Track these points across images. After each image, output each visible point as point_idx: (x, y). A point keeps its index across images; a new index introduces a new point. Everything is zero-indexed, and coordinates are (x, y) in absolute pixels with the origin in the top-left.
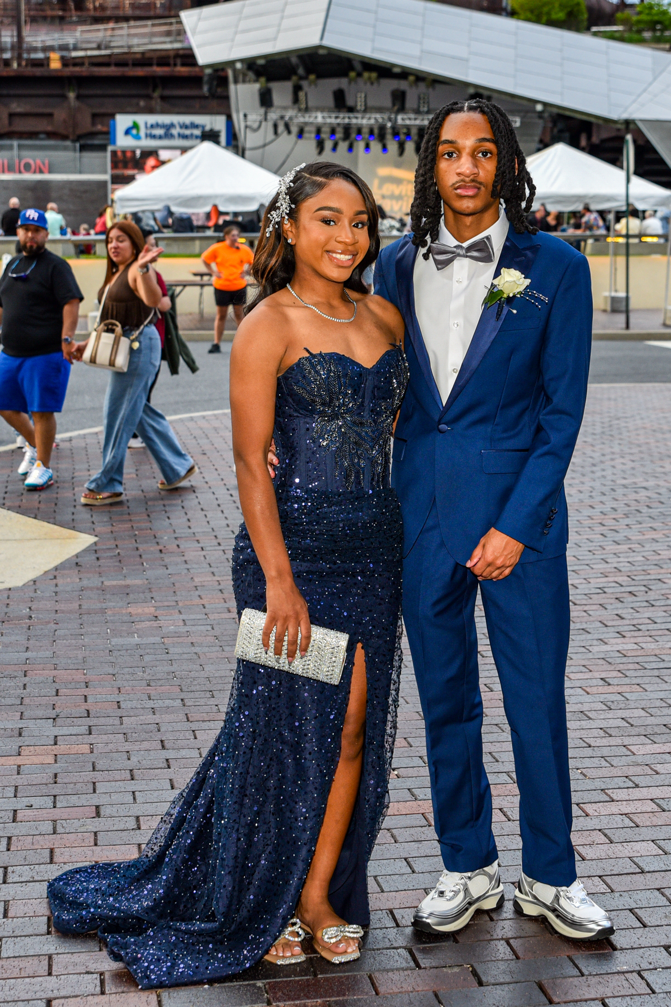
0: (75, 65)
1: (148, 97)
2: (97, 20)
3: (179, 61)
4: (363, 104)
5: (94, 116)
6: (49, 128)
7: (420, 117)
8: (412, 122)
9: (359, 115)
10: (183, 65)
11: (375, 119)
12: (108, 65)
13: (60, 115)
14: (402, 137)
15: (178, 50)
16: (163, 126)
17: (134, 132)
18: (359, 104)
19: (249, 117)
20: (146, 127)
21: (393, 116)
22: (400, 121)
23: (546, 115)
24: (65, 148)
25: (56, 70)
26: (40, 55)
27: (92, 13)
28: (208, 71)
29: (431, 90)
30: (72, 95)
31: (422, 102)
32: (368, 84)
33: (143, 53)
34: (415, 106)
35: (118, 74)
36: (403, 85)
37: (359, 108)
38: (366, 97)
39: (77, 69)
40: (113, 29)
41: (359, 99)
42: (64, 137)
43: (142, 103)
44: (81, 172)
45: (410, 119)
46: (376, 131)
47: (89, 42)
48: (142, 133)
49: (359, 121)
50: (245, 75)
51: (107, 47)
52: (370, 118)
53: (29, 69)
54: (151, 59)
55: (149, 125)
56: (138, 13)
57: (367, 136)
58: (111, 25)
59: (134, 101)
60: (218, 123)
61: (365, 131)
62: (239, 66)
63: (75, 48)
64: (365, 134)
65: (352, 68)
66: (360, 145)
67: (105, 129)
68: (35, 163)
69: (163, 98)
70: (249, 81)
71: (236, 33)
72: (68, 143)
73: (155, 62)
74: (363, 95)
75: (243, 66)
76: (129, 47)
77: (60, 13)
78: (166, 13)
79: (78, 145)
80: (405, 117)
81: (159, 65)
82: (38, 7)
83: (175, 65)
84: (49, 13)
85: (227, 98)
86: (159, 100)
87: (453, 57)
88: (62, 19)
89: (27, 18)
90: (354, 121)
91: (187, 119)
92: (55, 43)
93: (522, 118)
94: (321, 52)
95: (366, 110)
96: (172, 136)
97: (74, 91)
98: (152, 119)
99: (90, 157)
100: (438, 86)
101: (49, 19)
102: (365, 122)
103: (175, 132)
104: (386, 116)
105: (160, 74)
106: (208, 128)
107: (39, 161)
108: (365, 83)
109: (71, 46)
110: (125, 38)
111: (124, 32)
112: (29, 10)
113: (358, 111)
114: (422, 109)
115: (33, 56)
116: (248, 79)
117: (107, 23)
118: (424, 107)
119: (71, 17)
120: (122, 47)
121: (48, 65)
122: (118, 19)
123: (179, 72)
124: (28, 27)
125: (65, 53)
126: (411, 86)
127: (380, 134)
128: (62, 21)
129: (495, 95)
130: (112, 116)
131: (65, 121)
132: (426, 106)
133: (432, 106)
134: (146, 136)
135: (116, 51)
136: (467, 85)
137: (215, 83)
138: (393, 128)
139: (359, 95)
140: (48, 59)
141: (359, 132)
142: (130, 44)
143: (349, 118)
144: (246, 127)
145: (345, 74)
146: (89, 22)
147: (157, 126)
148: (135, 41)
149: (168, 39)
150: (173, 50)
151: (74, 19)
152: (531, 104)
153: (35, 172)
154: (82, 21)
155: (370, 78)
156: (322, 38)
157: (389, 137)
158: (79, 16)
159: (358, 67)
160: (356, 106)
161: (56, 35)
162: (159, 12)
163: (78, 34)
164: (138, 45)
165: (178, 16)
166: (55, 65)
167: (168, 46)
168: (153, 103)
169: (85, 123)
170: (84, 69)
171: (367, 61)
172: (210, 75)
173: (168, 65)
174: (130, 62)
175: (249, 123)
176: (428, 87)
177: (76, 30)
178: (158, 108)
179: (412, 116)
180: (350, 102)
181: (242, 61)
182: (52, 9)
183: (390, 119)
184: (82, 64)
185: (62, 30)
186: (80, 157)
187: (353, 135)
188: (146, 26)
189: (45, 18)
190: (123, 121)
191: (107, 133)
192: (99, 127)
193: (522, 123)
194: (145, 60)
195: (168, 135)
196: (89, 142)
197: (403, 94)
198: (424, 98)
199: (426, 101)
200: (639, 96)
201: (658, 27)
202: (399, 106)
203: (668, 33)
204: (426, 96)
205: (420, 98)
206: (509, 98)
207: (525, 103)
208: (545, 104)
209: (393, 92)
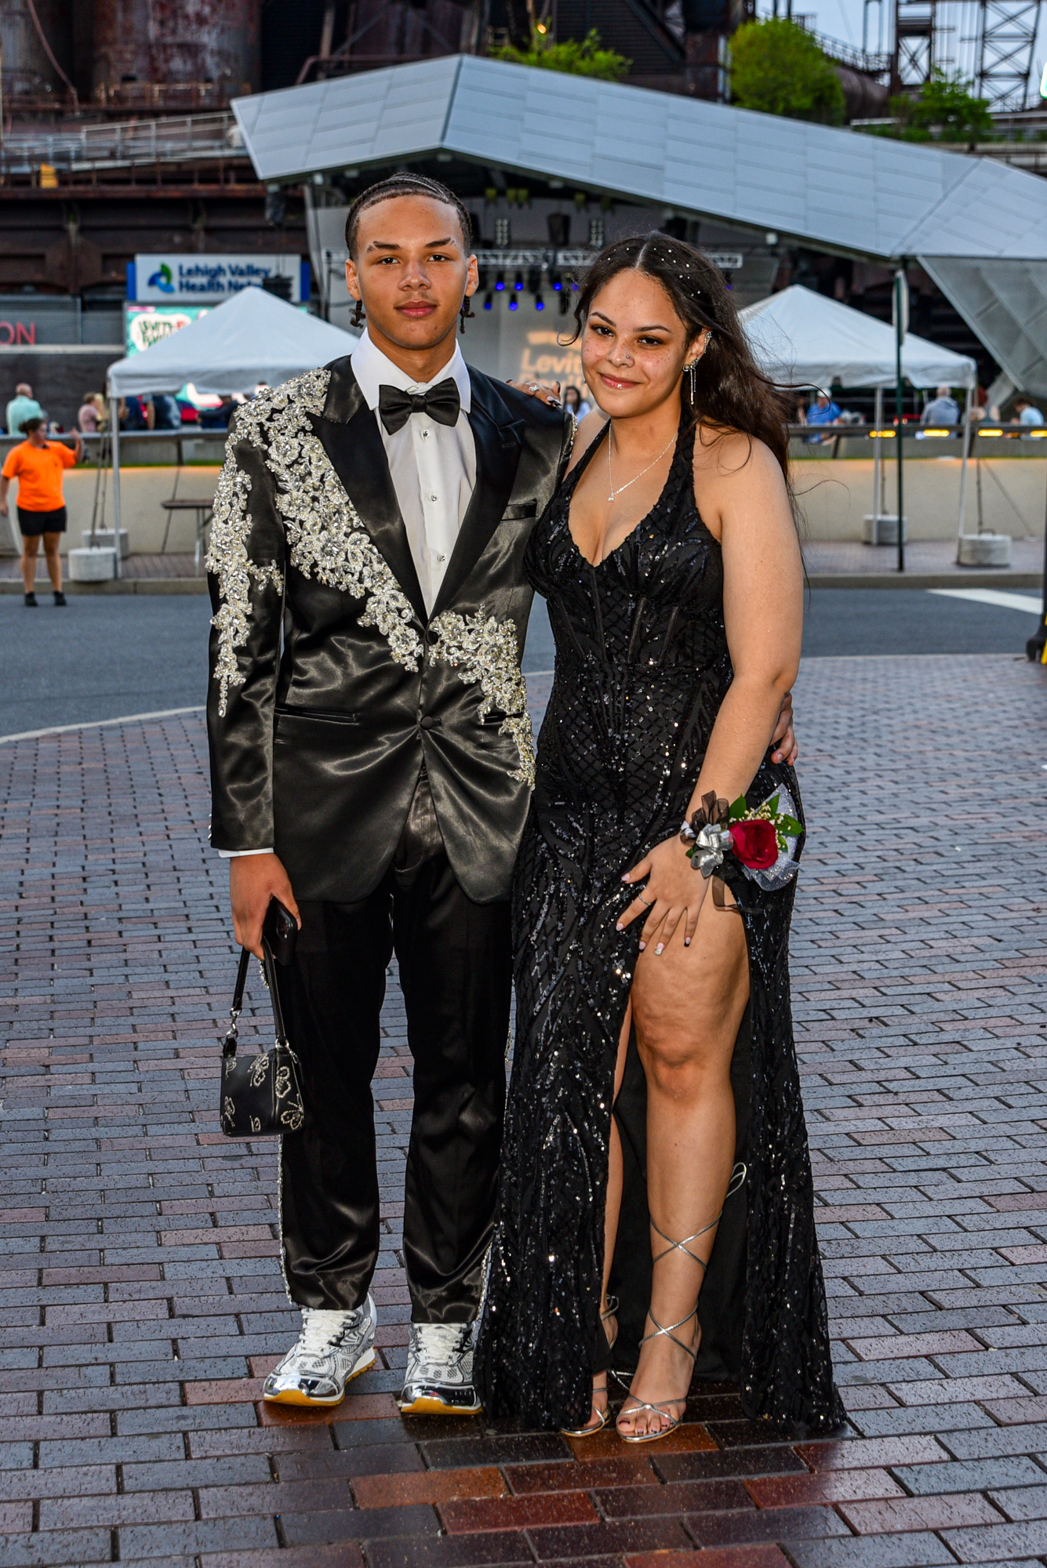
0: (77, 182)
1: (186, 230)
2: (112, 116)
3: (232, 175)
4: (506, 235)
5: (106, 257)
6: (39, 277)
8: (580, 263)
9: (500, 253)
10: (239, 181)
11: (525, 258)
12: (127, 182)
13: (54, 256)
14: (565, 284)
15: (231, 158)
16: (205, 272)
17: (163, 280)
18: (499, 235)
19: (335, 257)
20: (181, 274)
21: (551, 254)
22: (561, 261)
23: (781, 251)
24: (63, 306)
25: (49, 191)
26: (26, 169)
27: (104, 105)
28: (273, 188)
29: (609, 214)
30: (72, 227)
31: (594, 231)
32: (515, 206)
33: (179, 164)
34: (584, 239)
35: (142, 195)
36: (566, 207)
37: (499, 241)
38: (509, 225)
39: (80, 188)
40: (136, 129)
41: (499, 228)
42: (62, 290)
43: (177, 239)
44: (83, 342)
45: (576, 258)
46: (526, 277)
47: (100, 149)
48: (175, 283)
49: (500, 261)
50: (329, 194)
51: (124, 157)
52: (515, 258)
53: (9, 188)
54: (191, 172)
55: (185, 271)
56: (173, 104)
57: (512, 284)
58: (133, 123)
59: (166, 235)
60: (289, 266)
61: (510, 277)
62: (318, 179)
63: (79, 158)
64: (510, 282)
65: (490, 183)
66: (503, 299)
67: (121, 278)
68: (15, 328)
69: (209, 231)
70: (336, 204)
71: (314, 131)
72: (67, 298)
73: (196, 176)
74: (506, 222)
75: (325, 181)
76: (159, 155)
77: (57, 106)
78: (215, 104)
79: (79, 301)
80: (569, 254)
81: (202, 181)
82: (24, 97)
83: (227, 181)
84: (41, 105)
85: (303, 229)
86: (202, 235)
87: (641, 165)
88: (59, 114)
89: (8, 115)
90: (493, 261)
91: (242, 261)
92: (50, 151)
93: (745, 256)
94: (442, 158)
95: (509, 246)
96: (220, 287)
97: (75, 221)
98: (189, 261)
99: (98, 319)
100: (618, 208)
101: (40, 116)
102: (508, 262)
103: (224, 280)
104: (540, 253)
105: (204, 194)
106: (272, 274)
107: (20, 325)
108: (510, 206)
109: (73, 154)
110: (153, 143)
111: (153, 132)
112: (11, 101)
113: (498, 247)
114: (593, 242)
115: (14, 170)
116: (333, 200)
117: (127, 120)
118: (597, 239)
119: (73, 111)
120: (148, 155)
121: (38, 183)
122: (142, 114)
123: (232, 191)
124: (9, 127)
125: (63, 166)
126: (578, 209)
127: (531, 281)
128: (58, 119)
129: (705, 221)
130: (131, 258)
131: (62, 267)
132: (600, 237)
134: (181, 286)
135: (138, 161)
136: (662, 205)
137: (283, 206)
138: (550, 271)
139: (499, 222)
140: (38, 174)
141: (500, 277)
142: (160, 150)
143: (485, 257)
144: (330, 271)
145: (480, 193)
146: (99, 119)
147: (198, 271)
148: (169, 146)
149: (217, 143)
150: (224, 158)
151: (78, 114)
152: (759, 234)
153: (14, 342)
154: (89, 117)
155: (516, 198)
156: (443, 137)
157: (545, 284)
158: (84, 111)
159: (499, 180)
160: (496, 238)
161: (50, 139)
162: (206, 102)
163: (83, 136)
164: (173, 153)
165: (229, 109)
166: (49, 182)
167: (217, 153)
168: (193, 238)
169: (93, 269)
170: (89, 188)
171: (511, 170)
172: (275, 194)
173: (216, 181)
174: (159, 177)
175: (334, 266)
176: (604, 210)
177: (80, 131)
178: (201, 245)
179: (580, 253)
180: (486, 234)
181: (323, 172)
182: (45, 100)
183: (546, 259)
184: (88, 182)
185: (59, 131)
186: (82, 320)
187: (492, 284)
188: (184, 124)
189: (34, 113)
190: (146, 265)
191: (123, 284)
192: (113, 275)
193: (745, 262)
194: (181, 173)
195: (213, 286)
196: (99, 297)
197: (566, 221)
198: (597, 227)
199: (601, 229)
200: (922, 221)
201: (951, 119)
202: (561, 238)
203: (968, 128)
204: (600, 224)
205: (590, 226)
206: (726, 226)
207: (751, 232)
208: (780, 234)
209: (552, 218)
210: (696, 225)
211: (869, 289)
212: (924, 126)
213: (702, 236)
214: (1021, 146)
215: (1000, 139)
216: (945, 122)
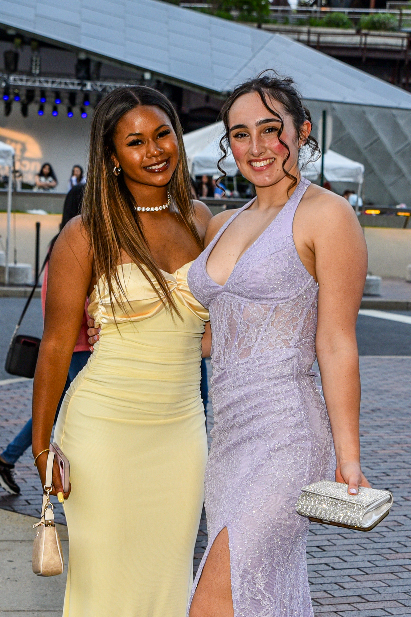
7: (33, 79)
8: (24, 83)
14: (12, 97)
21: (5, 76)
22: (12, 82)
23: (154, 84)
29: (36, 53)
31: (34, 64)
34: (27, 68)
36: (14, 47)
45: (22, 80)
80: (17, 77)
87: (66, 23)
100: (44, 50)
114: (34, 71)
118: (36, 69)
129: (105, 62)
132: (38, 68)
133: (43, 70)
136: (78, 50)
138: (6, 88)
152: (139, 73)
176: (33, 50)
179: (24, 77)
183: (3, 80)
197: (16, 56)
198: (36, 61)
199: (38, 63)
200: (240, 71)
201: (245, 7)
202: (12, 67)
203: (255, 14)
204: (38, 60)
205: (32, 60)
206: (118, 66)
207: (134, 70)
208: (153, 73)
209: (7, 54)
210: (99, 64)
211: (192, 111)
212: (228, 10)
213: (103, 72)
214: (288, 27)
215: (275, 22)
216: (241, 9)
